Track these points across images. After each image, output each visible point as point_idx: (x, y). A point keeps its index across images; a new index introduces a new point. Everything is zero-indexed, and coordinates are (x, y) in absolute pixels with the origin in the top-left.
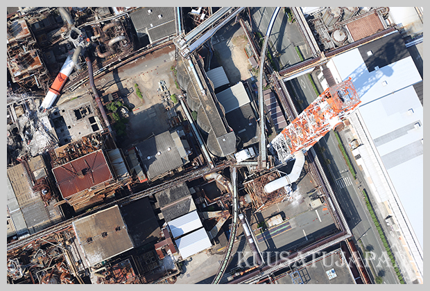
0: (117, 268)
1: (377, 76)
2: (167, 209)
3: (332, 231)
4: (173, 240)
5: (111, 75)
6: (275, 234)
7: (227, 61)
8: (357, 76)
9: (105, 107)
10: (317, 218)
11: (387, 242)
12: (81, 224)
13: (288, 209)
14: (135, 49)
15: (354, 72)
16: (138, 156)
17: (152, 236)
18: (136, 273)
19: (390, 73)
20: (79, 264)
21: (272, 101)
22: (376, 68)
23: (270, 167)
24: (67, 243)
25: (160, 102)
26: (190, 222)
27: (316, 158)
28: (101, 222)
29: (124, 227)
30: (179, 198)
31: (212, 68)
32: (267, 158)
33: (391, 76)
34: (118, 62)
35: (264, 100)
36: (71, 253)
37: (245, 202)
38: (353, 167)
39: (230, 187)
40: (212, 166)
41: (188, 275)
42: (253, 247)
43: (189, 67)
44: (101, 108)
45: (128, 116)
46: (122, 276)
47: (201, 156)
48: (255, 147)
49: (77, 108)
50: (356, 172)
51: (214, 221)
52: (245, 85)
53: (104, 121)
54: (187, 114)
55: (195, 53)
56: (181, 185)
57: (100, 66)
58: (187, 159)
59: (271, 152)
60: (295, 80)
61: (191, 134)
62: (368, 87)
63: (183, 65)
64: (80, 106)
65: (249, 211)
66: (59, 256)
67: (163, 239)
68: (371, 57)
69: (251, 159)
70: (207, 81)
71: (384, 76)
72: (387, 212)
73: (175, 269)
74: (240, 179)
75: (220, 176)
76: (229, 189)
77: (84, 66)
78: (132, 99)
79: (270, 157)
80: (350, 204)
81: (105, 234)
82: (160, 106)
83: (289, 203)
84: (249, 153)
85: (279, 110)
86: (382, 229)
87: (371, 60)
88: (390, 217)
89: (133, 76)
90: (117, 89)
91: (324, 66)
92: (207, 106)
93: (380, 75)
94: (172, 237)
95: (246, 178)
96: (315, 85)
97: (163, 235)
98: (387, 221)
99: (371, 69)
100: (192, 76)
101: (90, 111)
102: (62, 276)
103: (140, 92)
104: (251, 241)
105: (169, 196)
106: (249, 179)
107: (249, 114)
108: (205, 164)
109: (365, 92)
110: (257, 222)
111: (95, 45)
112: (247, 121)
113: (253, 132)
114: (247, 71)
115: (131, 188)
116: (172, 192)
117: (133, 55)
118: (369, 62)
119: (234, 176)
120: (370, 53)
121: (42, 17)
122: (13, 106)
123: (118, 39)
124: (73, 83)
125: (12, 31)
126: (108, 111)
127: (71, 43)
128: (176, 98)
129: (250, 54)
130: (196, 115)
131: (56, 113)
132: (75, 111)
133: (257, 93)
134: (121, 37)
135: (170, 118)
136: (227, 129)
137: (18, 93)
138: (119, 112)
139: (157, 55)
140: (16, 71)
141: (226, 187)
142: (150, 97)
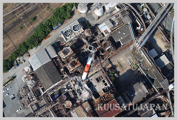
2: (144, 115)
5: (107, 61)
7: (155, 45)
9: (108, 75)
25: (130, 68)
31: (150, 50)
34: (110, 55)
39: (168, 100)
40: (159, 94)
43: (142, 54)
45: (118, 76)
55: (143, 47)
57: (103, 59)
63: (139, 53)
64: (98, 77)
78: (118, 69)
82: (131, 70)
89: (116, 59)
92: (153, 69)
95: (173, 94)
101: (102, 78)
103: (121, 66)
111: (99, 50)
113: (173, 75)
121: (74, 42)
122: (71, 82)
123: (109, 47)
124: (93, 67)
125: (66, 53)
126: (110, 77)
127: (89, 51)
128: (137, 65)
129: (165, 40)
130: (147, 72)
131: (89, 81)
132: (96, 79)
133: (170, 56)
134: (111, 46)
135: (136, 74)
136: (163, 77)
137: (72, 76)
138: (114, 76)
139: (125, 48)
140: (71, 69)
141: (166, 101)
142: (126, 67)
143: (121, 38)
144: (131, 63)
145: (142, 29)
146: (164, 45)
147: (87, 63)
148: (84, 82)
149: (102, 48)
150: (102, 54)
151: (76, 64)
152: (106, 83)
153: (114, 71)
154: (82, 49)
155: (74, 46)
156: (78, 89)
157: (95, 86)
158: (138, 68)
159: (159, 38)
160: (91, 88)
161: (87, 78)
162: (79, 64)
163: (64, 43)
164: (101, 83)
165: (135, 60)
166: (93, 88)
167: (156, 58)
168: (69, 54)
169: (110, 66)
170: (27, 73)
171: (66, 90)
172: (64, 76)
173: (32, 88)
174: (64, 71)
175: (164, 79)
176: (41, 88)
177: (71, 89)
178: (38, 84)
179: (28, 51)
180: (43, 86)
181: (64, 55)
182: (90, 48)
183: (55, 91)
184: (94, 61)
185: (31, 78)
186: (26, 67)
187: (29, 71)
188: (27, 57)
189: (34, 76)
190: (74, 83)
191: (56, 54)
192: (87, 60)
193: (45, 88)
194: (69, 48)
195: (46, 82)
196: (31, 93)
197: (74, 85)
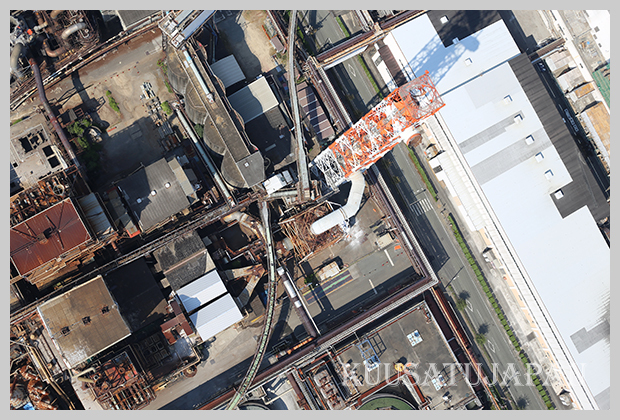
0: (110, 367)
1: (458, 53)
2: (174, 272)
3: (410, 278)
4: (187, 316)
5: (69, 81)
6: (330, 289)
7: (239, 46)
8: (428, 55)
9: (65, 131)
10: (388, 261)
11: (488, 284)
12: (51, 309)
13: (346, 253)
14: (103, 40)
15: (424, 49)
16: (123, 200)
17: (156, 313)
18: (139, 370)
19: (474, 47)
20: (54, 365)
21: (310, 99)
22: (454, 40)
23: (315, 197)
24: (32, 337)
25: (146, 115)
26: (209, 287)
27: (380, 178)
28: (80, 302)
29: (114, 306)
30: (189, 254)
31: (218, 59)
32: (310, 184)
33: (477, 51)
34: (78, 61)
35: (298, 99)
36: (39, 350)
37: (284, 250)
38: (432, 183)
39: (261, 230)
40: (233, 203)
41: (213, 361)
42: (302, 313)
43: (185, 62)
44: (60, 133)
45: (100, 139)
46: (119, 377)
47: (214, 189)
48: (291, 169)
49: (24, 134)
50: (436, 190)
51: (243, 282)
52: (269, 80)
53: (66, 152)
54: (188, 129)
55: (193, 41)
56: (190, 235)
57: (52, 70)
58: (195, 196)
59: (315, 174)
60: (340, 67)
61: (196, 158)
62: (445, 69)
63: (176, 59)
64: (28, 131)
65: (290, 262)
66: (22, 357)
67: (172, 316)
68: (446, 24)
69: (288, 187)
70: (213, 80)
71: (467, 51)
72: (484, 242)
73: (192, 355)
74: (274, 218)
75: (245, 216)
76: (259, 233)
77: (27, 72)
78: (104, 114)
79: (315, 182)
80: (432, 237)
81: (87, 320)
82: (147, 120)
83: (347, 243)
84: (283, 179)
85: (320, 112)
86: (478, 266)
87: (447, 29)
88: (488, 249)
89: (101, 79)
90: (80, 101)
91: (380, 42)
92: (218, 117)
93: (462, 51)
94: (184, 311)
95: (282, 214)
96: (369, 70)
97: (171, 310)
98: (485, 255)
99: (447, 42)
100: (192, 75)
101: (43, 139)
102: (30, 386)
103: (114, 103)
104: (297, 304)
105: (174, 252)
106: (287, 216)
107: (278, 123)
108: (222, 201)
109: (442, 77)
110: (303, 275)
111: (41, 39)
112: (277, 132)
113: (286, 147)
114: (270, 58)
115: (117, 247)
116: (177, 247)
117: (99, 49)
118: (444, 33)
119: (265, 214)
120: (444, 20)
123: (75, 28)
126: (70, 136)
128: (170, 106)
129: (272, 33)
130: (201, 130)
132: (21, 140)
133: (285, 88)
134: (81, 26)
135: (163, 137)
136: (249, 147)
138: (87, 135)
139: (135, 45)
141: (255, 231)
142: (131, 110)
144: (152, 97)
146: (269, 47)
149: (51, 31)
150: (51, 54)
152: (55, 157)
157: (15, 165)
158: (172, 118)
159: (254, 25)
164: (38, 154)
165: (166, 89)
167: (232, 89)
184: (19, 77)
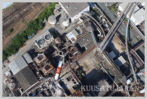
7: (113, 48)
21: (133, 59)
23: (139, 83)
25: (94, 68)
34: (77, 59)
47: (113, 84)
52: (123, 56)
54: (105, 70)
55: (104, 51)
63: (101, 56)
64: (68, 76)
70: (111, 60)
78: (84, 69)
82: (94, 69)
84: (130, 80)
85: (136, 61)
92: (113, 68)
101: (72, 78)
103: (86, 66)
107: (126, 66)
111: (68, 55)
121: (47, 48)
122: (46, 82)
123: (76, 52)
124: (63, 69)
125: (40, 58)
126: (78, 76)
127: (60, 56)
128: (99, 65)
129: (121, 44)
130: (108, 70)
131: (61, 81)
132: (67, 79)
133: (126, 56)
134: (77, 51)
135: (99, 73)
136: (122, 74)
137: (47, 78)
138: (81, 75)
139: (89, 52)
140: (45, 72)
141: (125, 93)
142: (90, 67)
143: (86, 44)
144: (95, 63)
145: (102, 36)
146: (120, 47)
147: (58, 65)
148: (57, 82)
149: (70, 53)
150: (70, 58)
151: (50, 67)
152: (75, 81)
153: (81, 71)
154: (54, 54)
155: (46, 52)
156: (52, 88)
157: (66, 85)
158: (100, 68)
159: (116, 42)
160: (63, 86)
161: (59, 78)
162: (52, 67)
163: (38, 50)
164: (71, 81)
165: (98, 61)
166: (64, 86)
167: (115, 59)
168: (43, 60)
169: (77, 67)
170: (7, 77)
171: (41, 90)
172: (40, 78)
173: (13, 90)
174: (40, 74)
175: (123, 76)
176: (20, 89)
177: (46, 88)
178: (18, 86)
179: (8, 58)
180: (23, 87)
181: (38, 61)
182: (61, 54)
183: (32, 91)
184: (64, 64)
185: (12, 81)
186: (6, 72)
187: (10, 75)
188: (7, 63)
189: (14, 79)
190: (49, 83)
191: (31, 60)
192: (58, 63)
193: (24, 89)
194: (43, 54)
195: (25, 84)
196: (12, 94)
197: (48, 85)
